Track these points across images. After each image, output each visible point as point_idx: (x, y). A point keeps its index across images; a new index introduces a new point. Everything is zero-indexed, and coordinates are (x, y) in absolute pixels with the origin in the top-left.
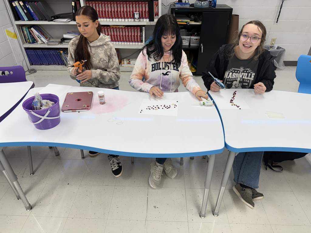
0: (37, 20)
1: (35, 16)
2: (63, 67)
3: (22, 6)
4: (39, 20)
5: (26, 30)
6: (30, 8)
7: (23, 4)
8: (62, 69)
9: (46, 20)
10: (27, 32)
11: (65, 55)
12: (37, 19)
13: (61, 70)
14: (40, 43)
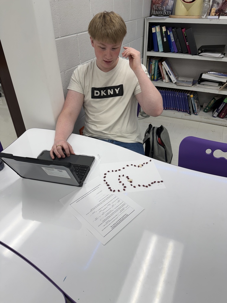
0: (174, 52)
1: (174, 47)
2: (186, 115)
3: (164, 33)
4: (178, 52)
5: (155, 64)
6: (172, 35)
7: (165, 30)
8: (183, 118)
9: (187, 53)
10: (155, 66)
11: (194, 101)
12: (176, 50)
13: (181, 117)
14: (167, 82)
